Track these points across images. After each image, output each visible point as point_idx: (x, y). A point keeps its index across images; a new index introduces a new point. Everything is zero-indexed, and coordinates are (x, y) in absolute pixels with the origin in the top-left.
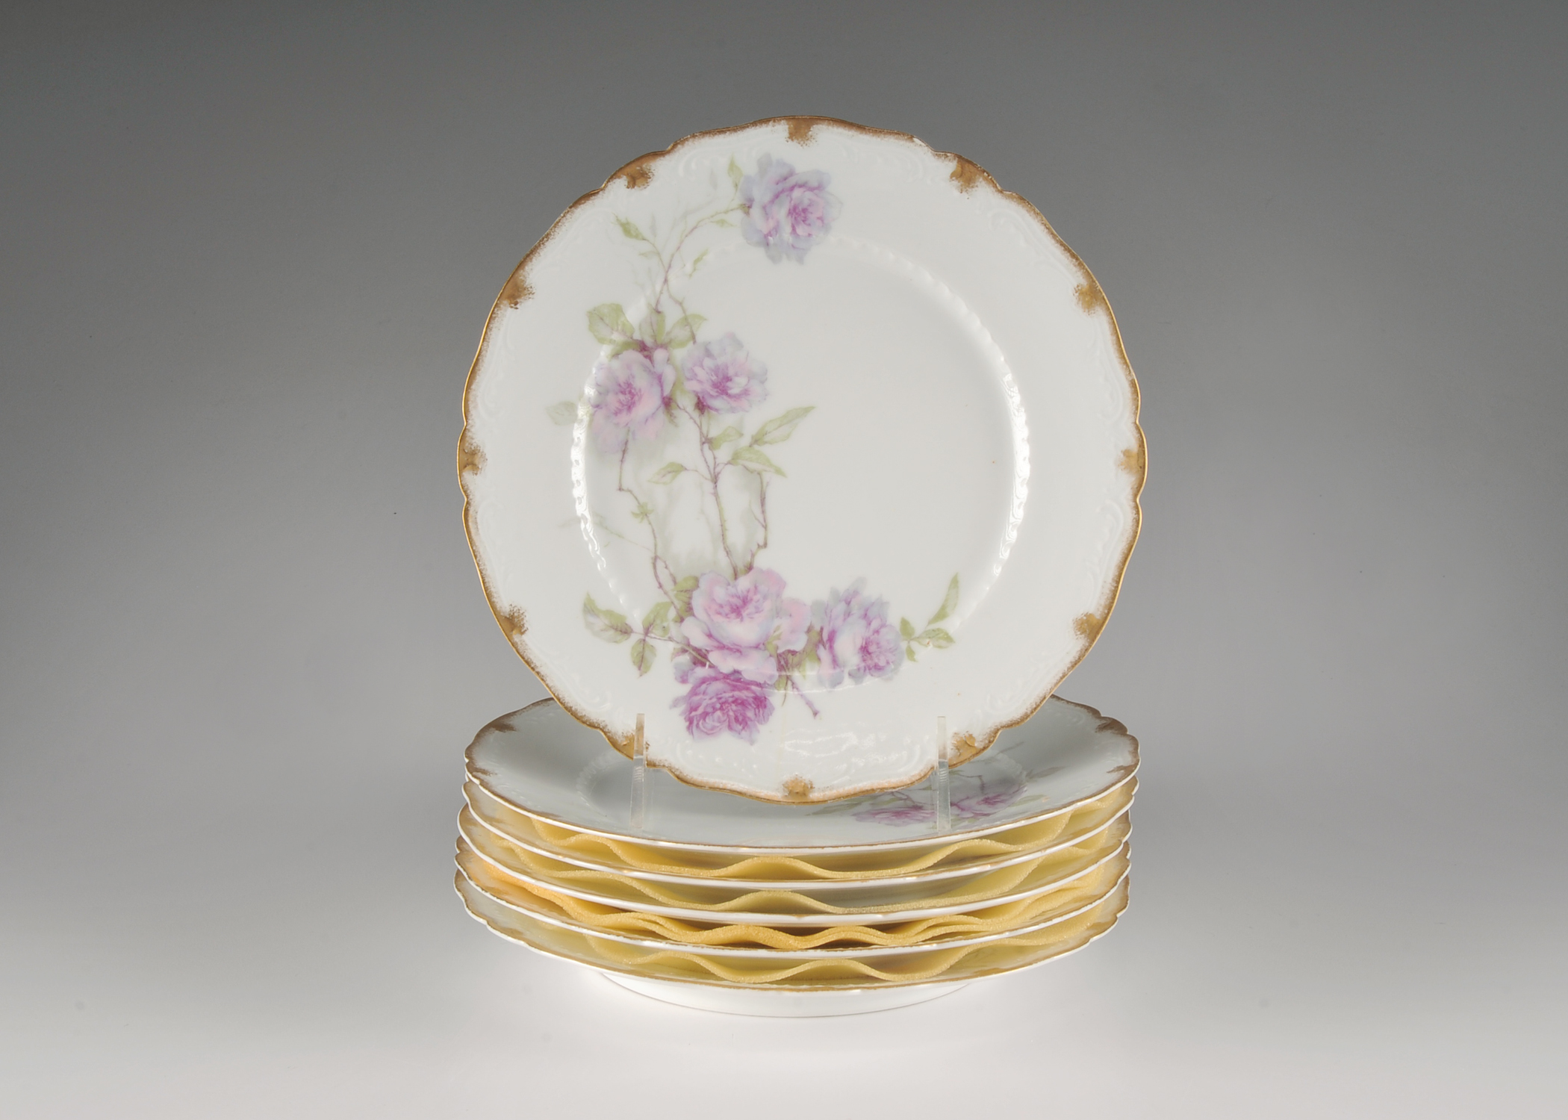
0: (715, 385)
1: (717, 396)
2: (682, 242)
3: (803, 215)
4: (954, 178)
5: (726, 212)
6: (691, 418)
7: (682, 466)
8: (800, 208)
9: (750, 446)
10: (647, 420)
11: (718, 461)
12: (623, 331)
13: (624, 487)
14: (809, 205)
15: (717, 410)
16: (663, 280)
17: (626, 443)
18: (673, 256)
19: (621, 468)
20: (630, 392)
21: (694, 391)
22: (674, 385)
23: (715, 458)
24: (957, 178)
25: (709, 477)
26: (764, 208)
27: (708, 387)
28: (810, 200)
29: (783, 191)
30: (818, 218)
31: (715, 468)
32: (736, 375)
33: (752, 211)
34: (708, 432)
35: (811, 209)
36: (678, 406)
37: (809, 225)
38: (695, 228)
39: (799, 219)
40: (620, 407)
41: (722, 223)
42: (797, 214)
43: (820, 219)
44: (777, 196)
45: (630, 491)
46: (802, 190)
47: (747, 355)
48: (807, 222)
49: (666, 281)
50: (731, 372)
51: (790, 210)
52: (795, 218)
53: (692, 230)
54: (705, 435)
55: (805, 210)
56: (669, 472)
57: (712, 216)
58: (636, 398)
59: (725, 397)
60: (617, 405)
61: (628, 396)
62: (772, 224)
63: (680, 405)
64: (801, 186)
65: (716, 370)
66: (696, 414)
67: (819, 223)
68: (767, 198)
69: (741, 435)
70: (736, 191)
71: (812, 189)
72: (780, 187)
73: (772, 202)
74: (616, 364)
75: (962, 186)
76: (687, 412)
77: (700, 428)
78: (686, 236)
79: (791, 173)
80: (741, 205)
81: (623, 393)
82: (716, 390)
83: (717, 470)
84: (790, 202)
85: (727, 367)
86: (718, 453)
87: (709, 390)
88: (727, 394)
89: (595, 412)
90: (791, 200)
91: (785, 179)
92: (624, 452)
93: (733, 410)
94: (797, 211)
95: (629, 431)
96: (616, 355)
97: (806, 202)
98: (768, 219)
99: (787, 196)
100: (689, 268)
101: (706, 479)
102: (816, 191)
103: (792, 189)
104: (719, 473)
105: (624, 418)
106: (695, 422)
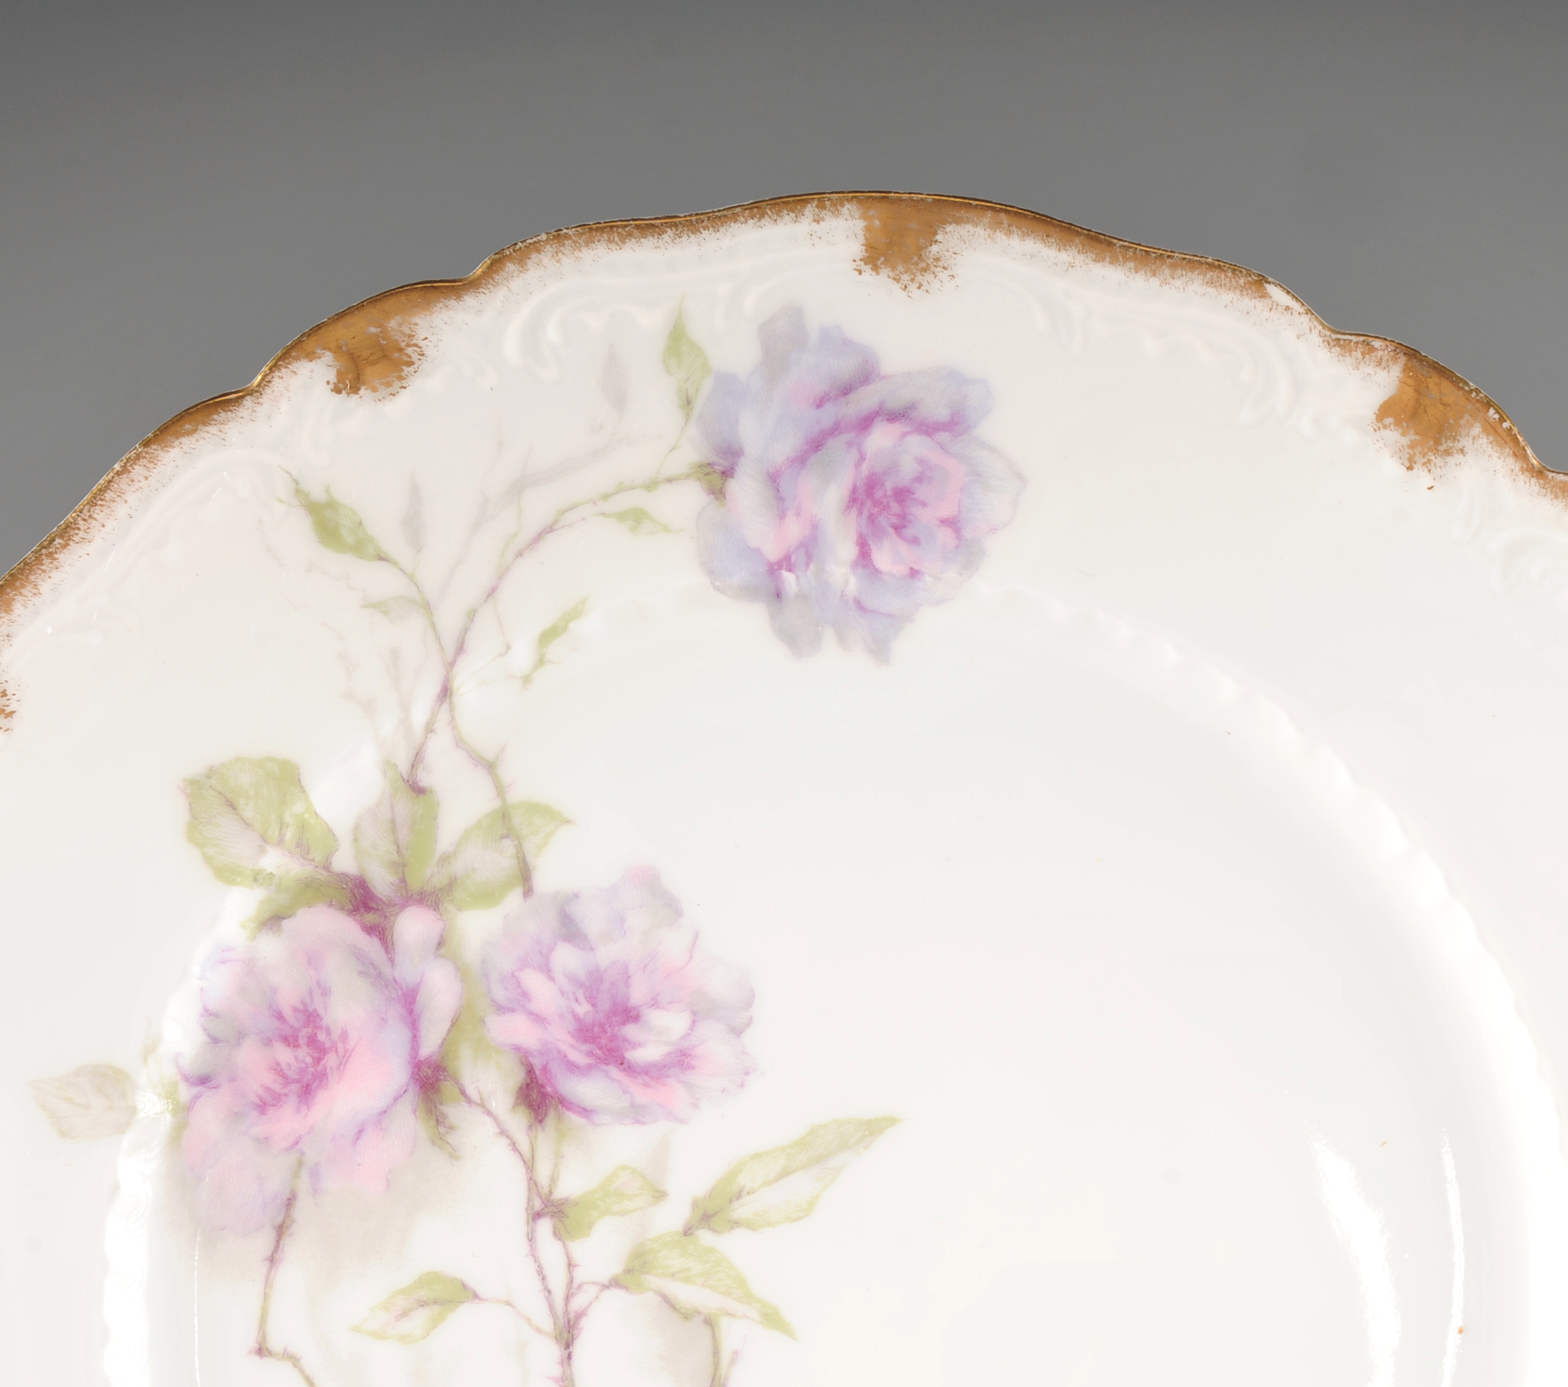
0: (585, 1033)
1: (590, 1067)
2: (502, 573)
3: (895, 507)
4: (1389, 420)
5: (651, 485)
6: (503, 1133)
7: (464, 1286)
8: (889, 485)
9: (687, 1232)
10: (360, 1132)
11: (580, 1275)
12: (299, 845)
13: (275, 1344)
14: (919, 479)
15: (586, 1112)
16: (436, 689)
17: (290, 1202)
18: (472, 615)
19: (268, 1282)
20: (312, 1041)
21: (517, 1048)
22: (454, 1023)
23: (571, 1265)
24: (1398, 423)
25: (547, 1323)
26: (773, 478)
27: (562, 1038)
28: (921, 461)
29: (835, 430)
30: (945, 522)
31: (567, 1299)
32: (655, 1003)
33: (733, 486)
34: (553, 1180)
35: (921, 492)
36: (463, 1093)
37: (915, 541)
38: (549, 529)
39: (883, 520)
40: (277, 1087)
41: (636, 518)
42: (877, 503)
43: (951, 523)
44: (816, 444)
45: (292, 1359)
46: (897, 429)
47: (694, 944)
48: (909, 532)
49: (446, 693)
50: (637, 995)
51: (854, 490)
52: (872, 519)
53: (538, 538)
54: (546, 1190)
55: (902, 494)
56: (423, 1304)
57: (606, 497)
58: (331, 1060)
59: (614, 1071)
60: (268, 1079)
61: (304, 1053)
62: (794, 530)
63: (471, 1091)
64: (894, 417)
65: (591, 985)
66: (518, 1122)
67: (945, 536)
68: (785, 448)
69: (659, 1195)
70: (687, 420)
71: (929, 429)
72: (828, 415)
73: (800, 460)
74: (271, 948)
75: (1412, 446)
76: (489, 1113)
77: (529, 1166)
78: (520, 554)
79: (866, 375)
80: (701, 466)
81: (290, 1041)
82: (586, 1047)
83: (577, 1303)
84: (858, 465)
85: (626, 977)
86: (578, 1248)
87: (564, 1048)
88: (622, 1063)
89: (197, 1097)
90: (862, 458)
91: (846, 390)
92: (281, 1231)
93: (637, 1114)
94: (878, 494)
95: (300, 1164)
96: (273, 920)
97: (908, 469)
98: (782, 516)
99: (849, 444)
100: (522, 656)
101: (539, 1330)
102: (943, 437)
103: (866, 423)
104: (580, 1315)
105: (287, 1121)
106: (514, 1146)
